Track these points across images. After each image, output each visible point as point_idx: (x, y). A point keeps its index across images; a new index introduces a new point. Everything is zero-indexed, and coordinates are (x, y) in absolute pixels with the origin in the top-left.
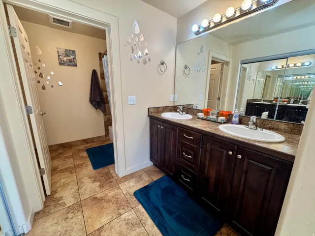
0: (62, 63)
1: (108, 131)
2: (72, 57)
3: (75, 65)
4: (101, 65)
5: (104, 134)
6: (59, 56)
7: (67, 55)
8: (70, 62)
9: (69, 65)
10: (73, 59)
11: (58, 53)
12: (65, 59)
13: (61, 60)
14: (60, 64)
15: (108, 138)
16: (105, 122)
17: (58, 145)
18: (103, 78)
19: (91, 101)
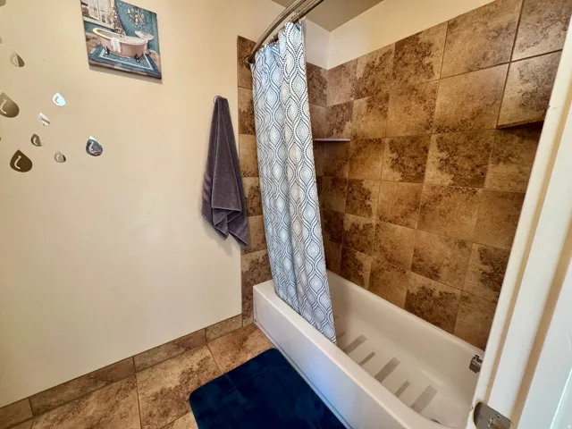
0: (99, 61)
1: (251, 299)
2: (141, 39)
3: (156, 75)
4: (247, 81)
5: (238, 310)
6: (88, 26)
7: (122, 27)
8: (136, 57)
9: (131, 72)
10: (149, 46)
11: (85, 13)
12: (116, 42)
13: (99, 47)
14: (96, 63)
15: (250, 321)
16: (244, 275)
17: (88, 376)
18: (249, 128)
19: (209, 211)
